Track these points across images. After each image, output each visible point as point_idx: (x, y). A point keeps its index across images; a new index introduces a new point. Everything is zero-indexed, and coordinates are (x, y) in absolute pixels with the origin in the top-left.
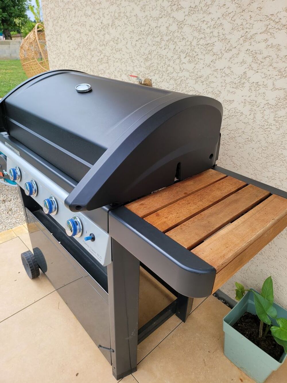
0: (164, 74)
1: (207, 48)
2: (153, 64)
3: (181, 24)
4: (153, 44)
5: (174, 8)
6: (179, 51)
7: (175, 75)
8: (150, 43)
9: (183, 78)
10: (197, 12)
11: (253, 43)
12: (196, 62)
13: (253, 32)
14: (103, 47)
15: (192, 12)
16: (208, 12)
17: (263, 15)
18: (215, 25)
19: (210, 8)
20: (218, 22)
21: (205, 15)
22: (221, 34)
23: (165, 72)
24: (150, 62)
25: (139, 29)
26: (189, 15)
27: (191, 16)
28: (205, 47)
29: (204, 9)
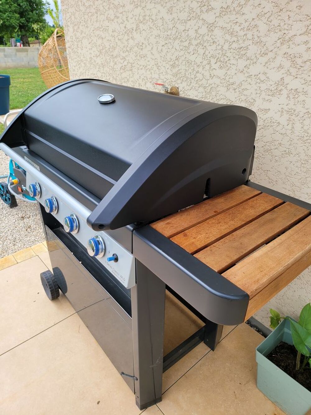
0: (193, 81)
1: (240, 52)
2: (181, 71)
3: (211, 27)
4: (181, 48)
5: (204, 9)
6: (209, 55)
7: (204, 82)
8: (178, 48)
9: (213, 85)
10: (229, 13)
11: (292, 46)
12: (227, 68)
13: (292, 33)
14: (127, 53)
15: (224, 13)
16: (242, 13)
17: (303, 15)
18: (249, 27)
19: (243, 8)
20: (253, 23)
21: (238, 16)
22: (255, 37)
23: (194, 79)
24: (177, 69)
25: (166, 33)
26: (221, 16)
27: (223, 17)
28: (237, 51)
29: (238, 9)
